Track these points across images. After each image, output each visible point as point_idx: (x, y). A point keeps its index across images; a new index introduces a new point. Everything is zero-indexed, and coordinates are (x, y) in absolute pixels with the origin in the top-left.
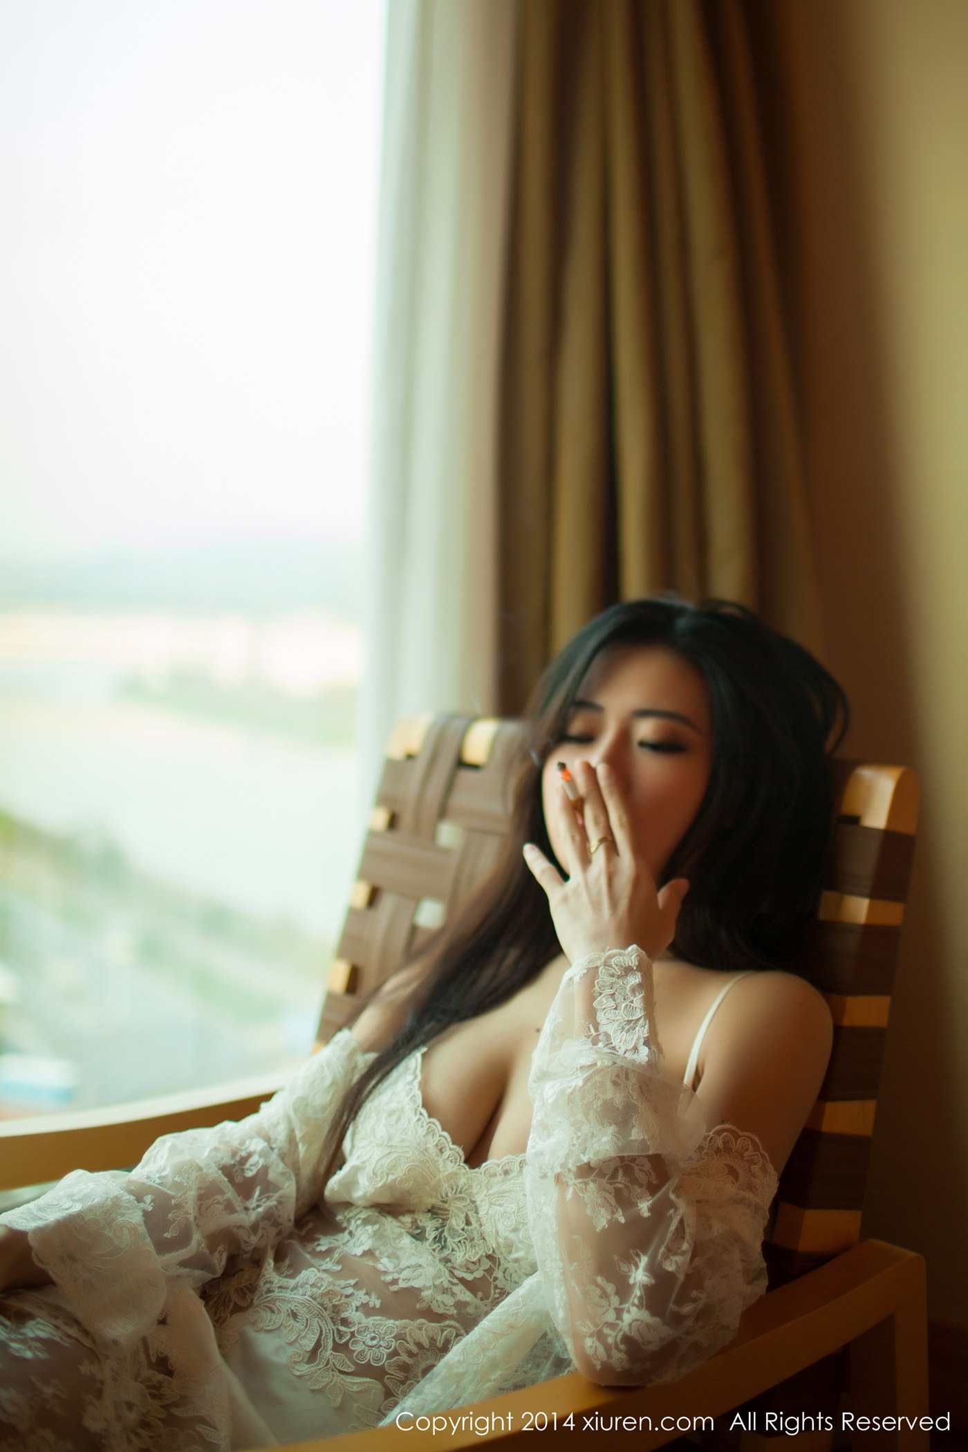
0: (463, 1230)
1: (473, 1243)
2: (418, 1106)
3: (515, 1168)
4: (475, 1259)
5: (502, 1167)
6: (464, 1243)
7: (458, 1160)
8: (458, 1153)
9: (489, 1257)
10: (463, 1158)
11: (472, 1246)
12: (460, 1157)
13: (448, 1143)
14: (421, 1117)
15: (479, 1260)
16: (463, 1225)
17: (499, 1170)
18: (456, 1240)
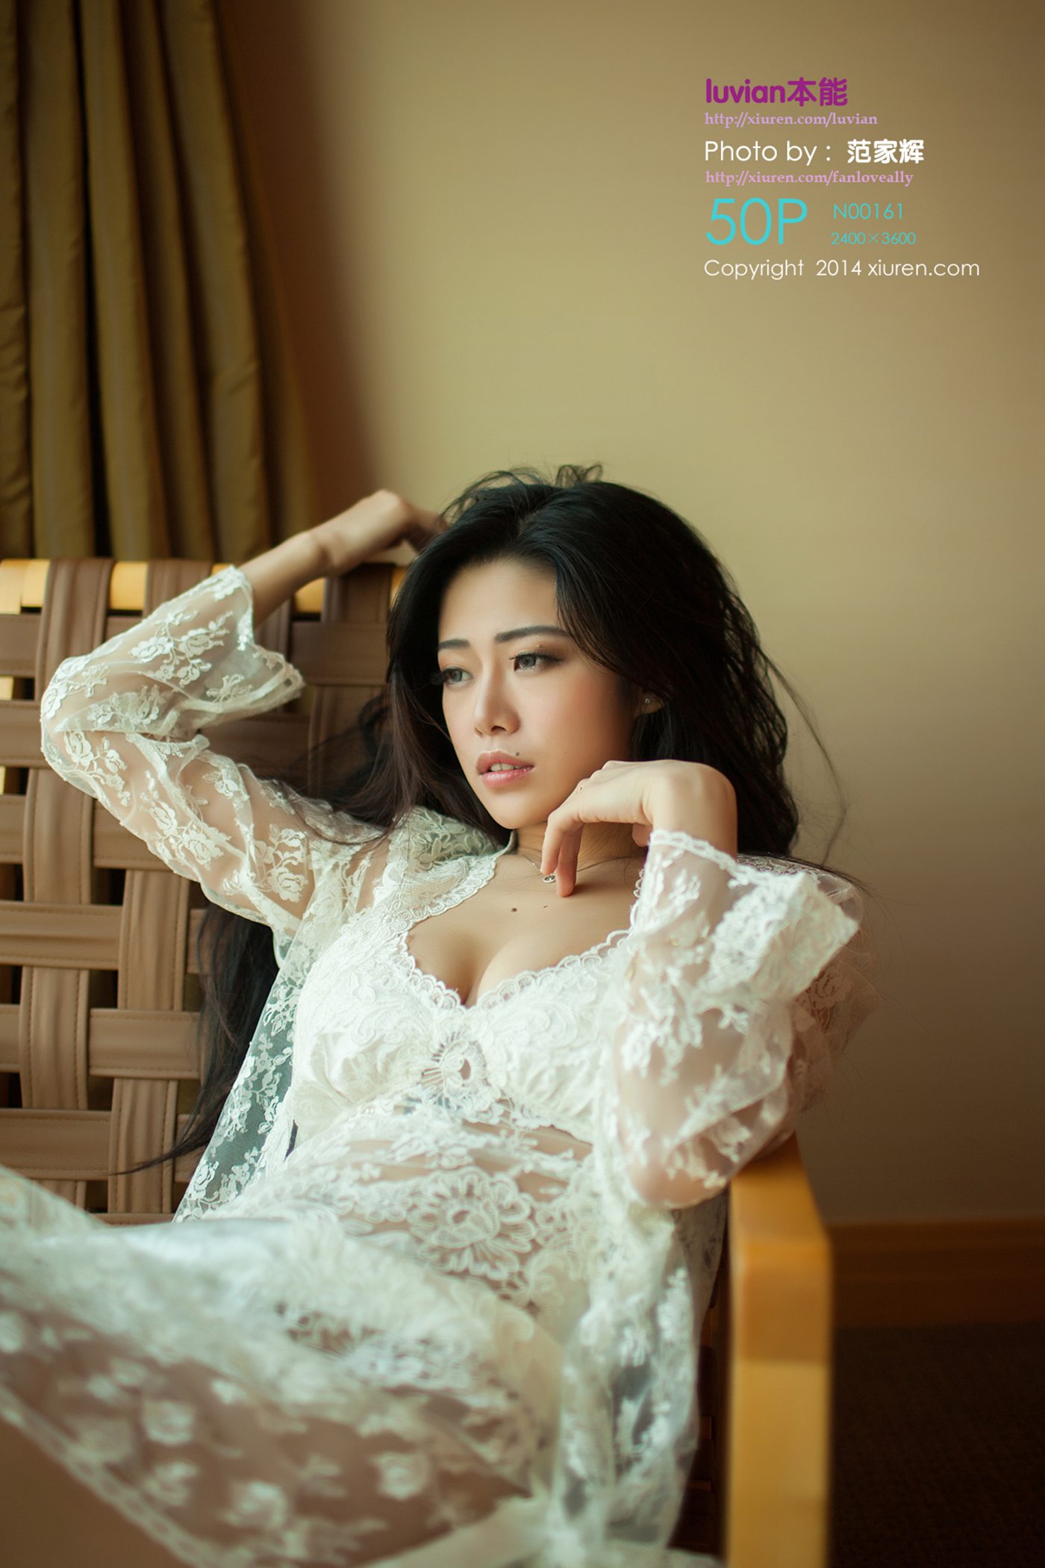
0: (463, 1085)
1: (479, 1094)
2: (411, 968)
3: (515, 989)
4: (485, 1108)
5: (500, 994)
6: (469, 1097)
7: (454, 1004)
8: (453, 997)
9: (500, 1101)
10: (459, 1001)
11: (477, 1098)
12: (456, 1001)
13: (442, 990)
14: (414, 976)
15: (490, 1108)
16: (461, 1081)
17: (498, 998)
18: (460, 1097)
